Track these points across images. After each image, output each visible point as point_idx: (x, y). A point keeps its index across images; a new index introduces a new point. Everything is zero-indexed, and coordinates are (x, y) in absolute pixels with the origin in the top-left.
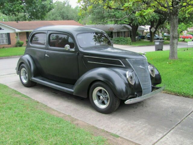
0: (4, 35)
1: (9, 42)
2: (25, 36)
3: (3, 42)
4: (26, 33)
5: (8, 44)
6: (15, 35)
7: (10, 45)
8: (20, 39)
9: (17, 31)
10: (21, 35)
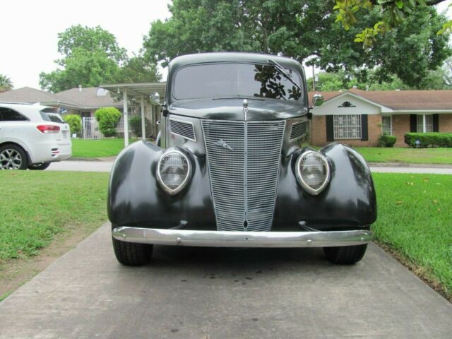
0: (354, 118)
1: (365, 136)
2: (407, 125)
3: (350, 134)
4: (409, 118)
5: (362, 140)
6: (381, 119)
7: (365, 143)
8: (393, 130)
9: (386, 110)
10: (397, 120)
